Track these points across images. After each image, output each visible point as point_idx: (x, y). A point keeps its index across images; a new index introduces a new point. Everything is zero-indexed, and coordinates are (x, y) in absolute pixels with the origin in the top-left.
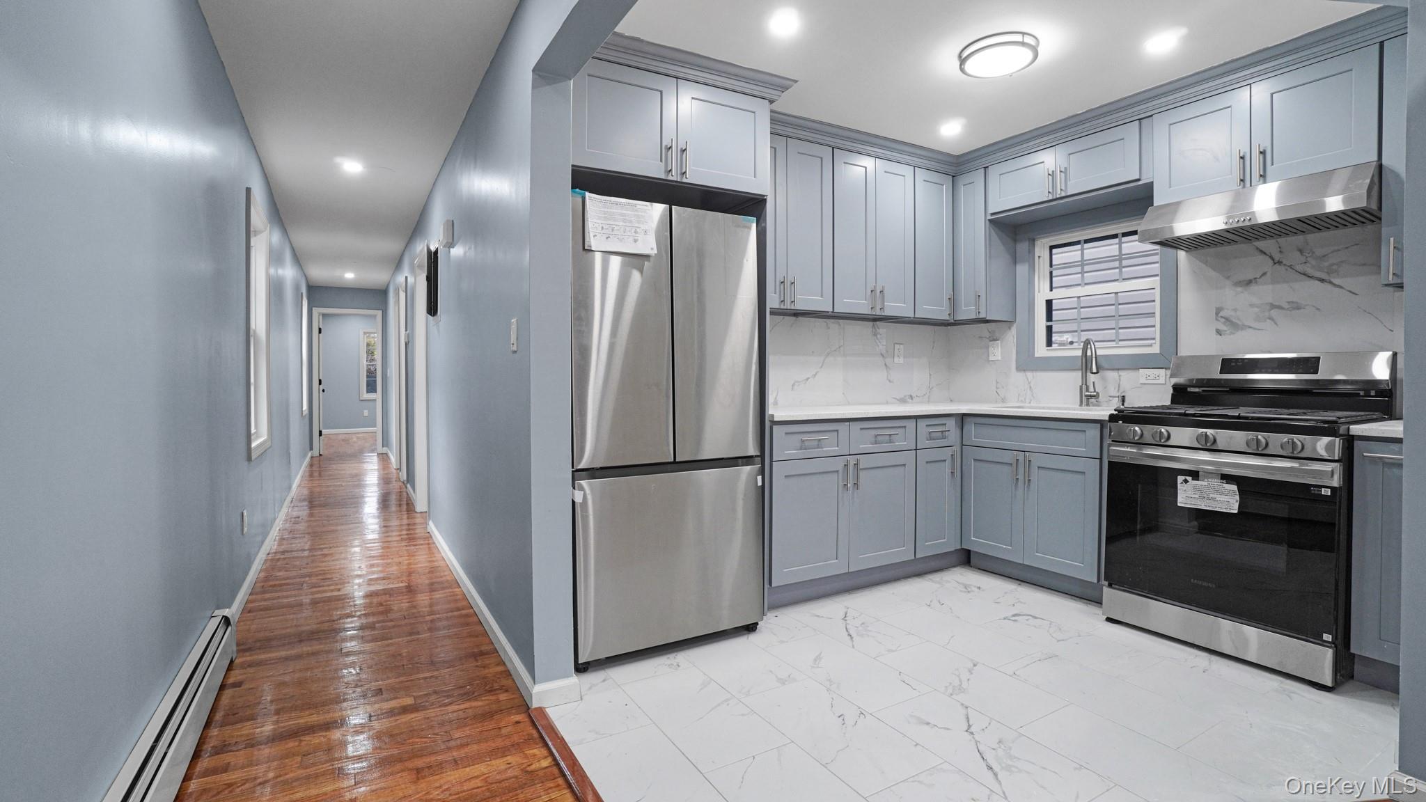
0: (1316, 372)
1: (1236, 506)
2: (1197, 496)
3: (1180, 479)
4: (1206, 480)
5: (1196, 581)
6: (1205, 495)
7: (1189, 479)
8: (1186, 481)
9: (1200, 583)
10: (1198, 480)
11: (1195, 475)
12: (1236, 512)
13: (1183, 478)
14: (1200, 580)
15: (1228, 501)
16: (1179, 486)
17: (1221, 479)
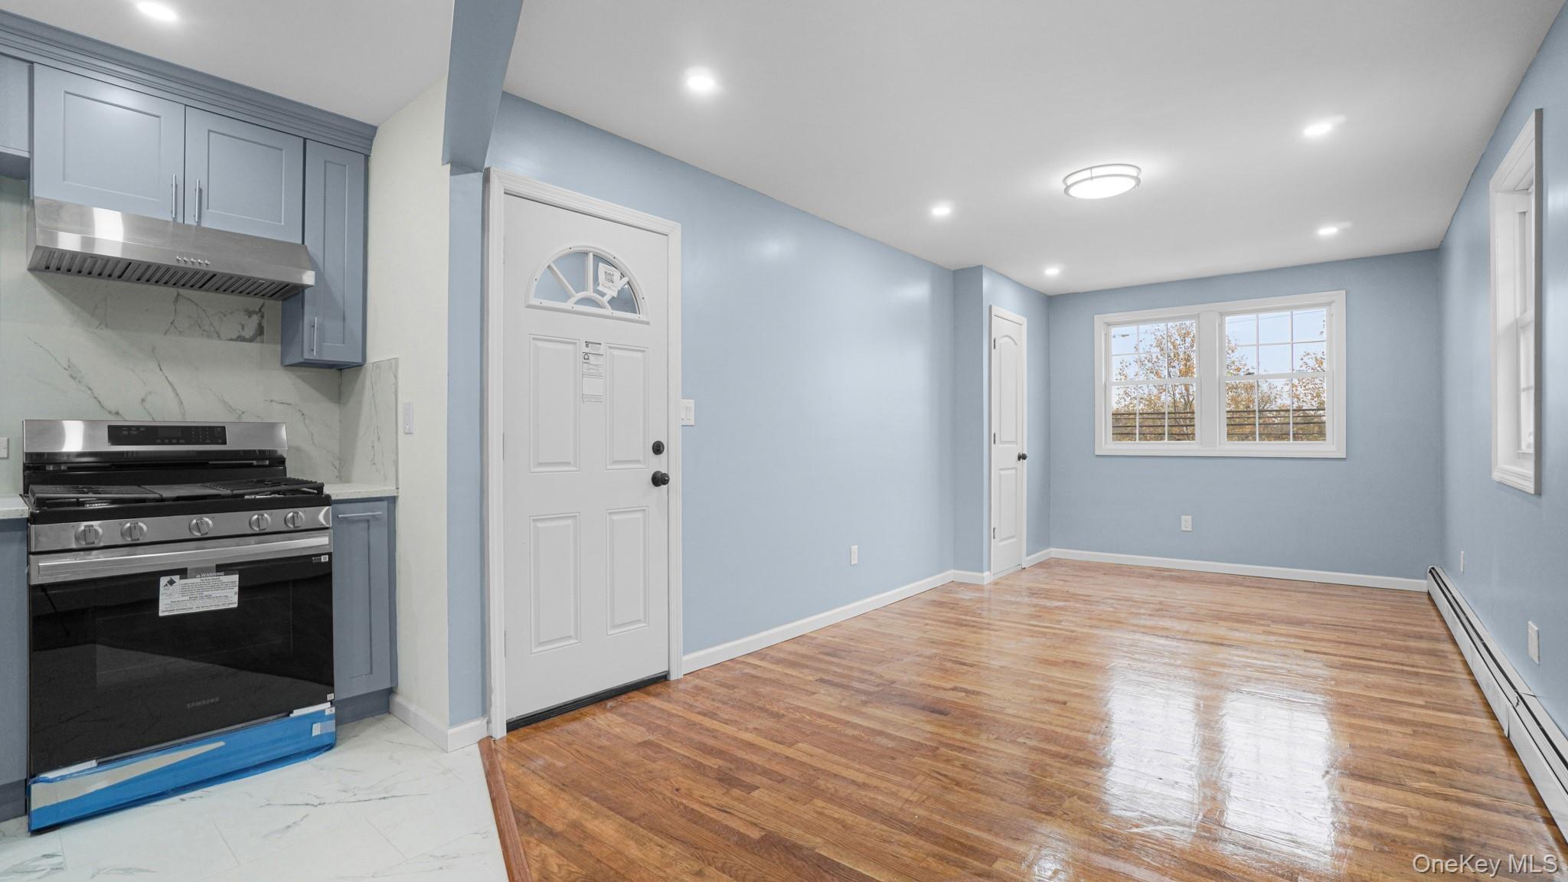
0: (225, 443)
1: (235, 599)
2: (187, 598)
3: (164, 580)
4: (199, 576)
5: (193, 704)
6: (196, 594)
7: (176, 578)
8: (171, 582)
9: (200, 703)
10: (186, 578)
11: (183, 573)
12: (236, 606)
13: (168, 578)
14: (199, 700)
15: (224, 594)
16: (162, 590)
17: (217, 571)
